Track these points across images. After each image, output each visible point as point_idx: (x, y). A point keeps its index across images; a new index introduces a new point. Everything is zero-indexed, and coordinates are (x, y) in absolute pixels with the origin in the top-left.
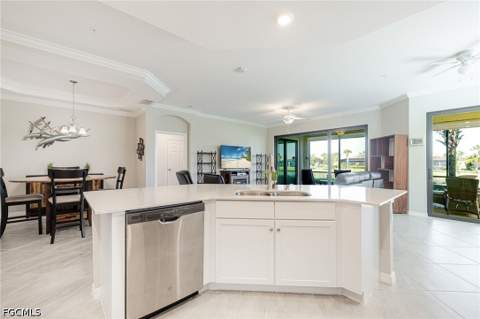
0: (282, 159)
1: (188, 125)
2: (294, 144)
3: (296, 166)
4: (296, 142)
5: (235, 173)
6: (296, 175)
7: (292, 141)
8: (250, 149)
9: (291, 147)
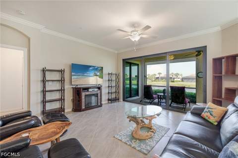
0: (129, 77)
1: (29, 39)
2: (136, 67)
3: (138, 81)
4: (138, 65)
5: (86, 89)
6: (138, 87)
7: (135, 64)
8: (102, 68)
9: (134, 69)
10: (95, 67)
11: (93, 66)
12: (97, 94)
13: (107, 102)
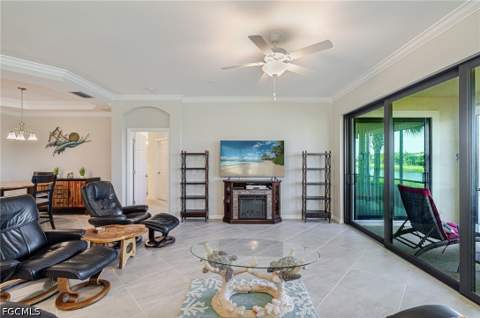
1: (169, 116)
8: (283, 142)
10: (265, 142)
11: (261, 142)
12: (265, 196)
13: (300, 217)
